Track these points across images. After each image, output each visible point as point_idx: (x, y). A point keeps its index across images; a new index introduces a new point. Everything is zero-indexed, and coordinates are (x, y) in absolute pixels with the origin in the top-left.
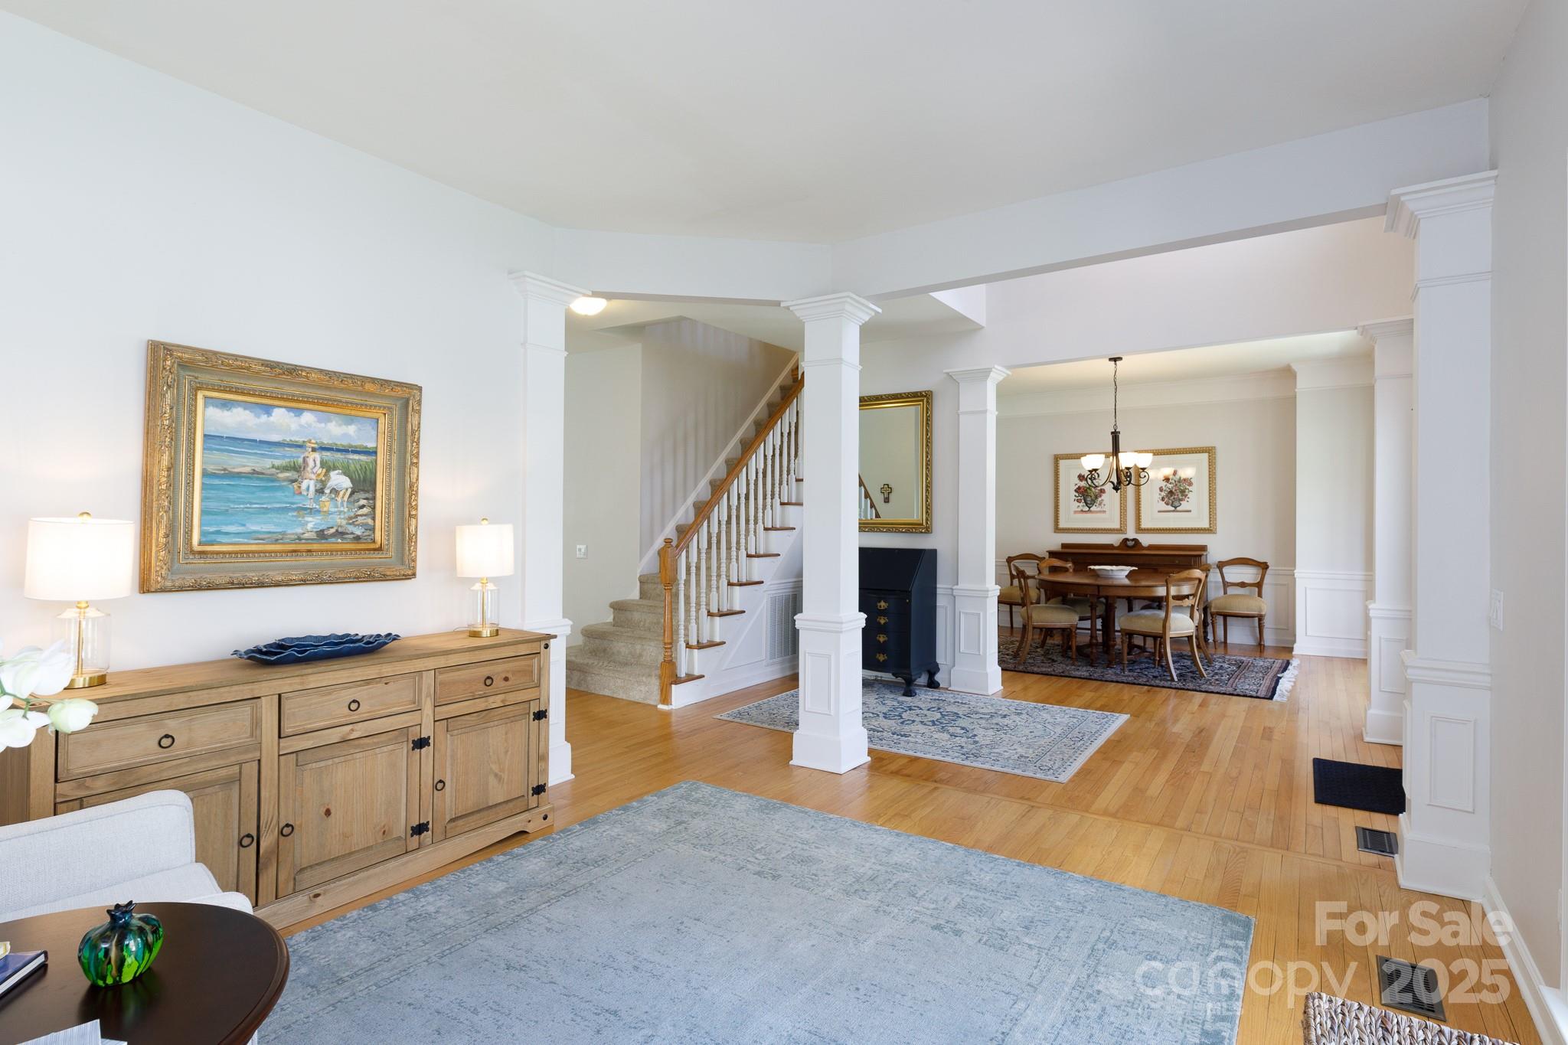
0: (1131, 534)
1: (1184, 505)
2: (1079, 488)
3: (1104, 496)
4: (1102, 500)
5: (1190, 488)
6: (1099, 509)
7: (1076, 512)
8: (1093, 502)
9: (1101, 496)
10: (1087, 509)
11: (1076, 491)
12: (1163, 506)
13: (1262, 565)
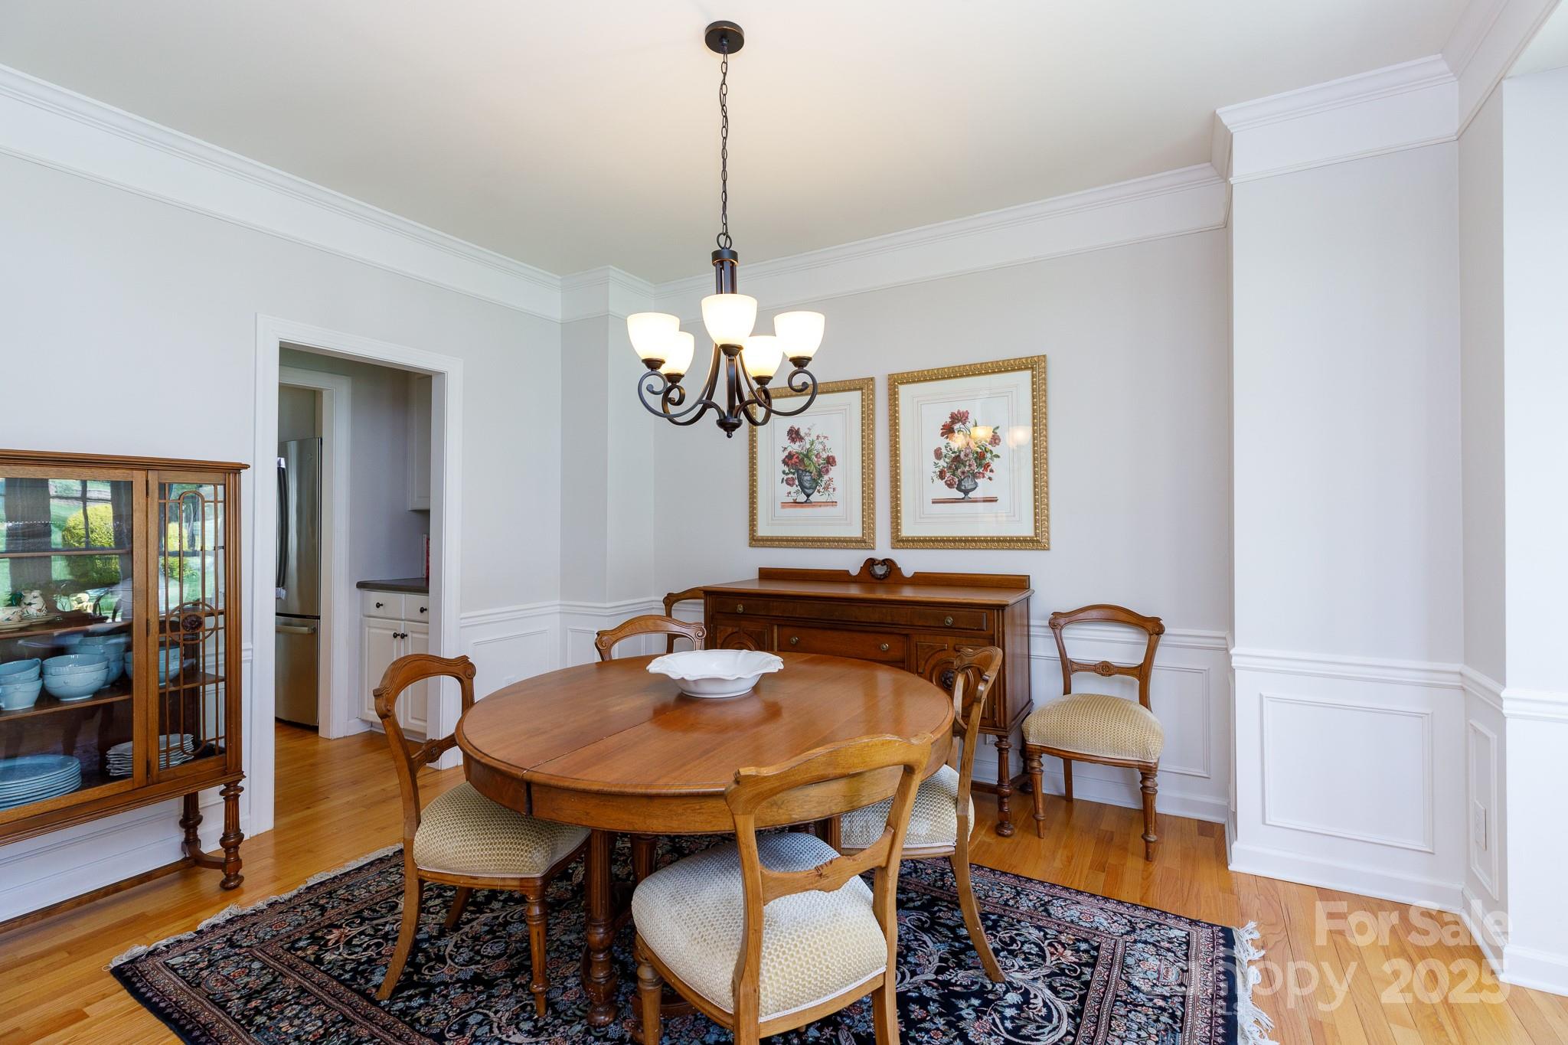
0: (883, 550)
1: (983, 487)
2: (790, 456)
3: (834, 472)
4: (831, 479)
5: (996, 450)
6: (824, 498)
7: (784, 505)
8: (815, 482)
9: (827, 471)
10: (802, 498)
11: (785, 462)
12: (943, 490)
13: (1150, 625)
